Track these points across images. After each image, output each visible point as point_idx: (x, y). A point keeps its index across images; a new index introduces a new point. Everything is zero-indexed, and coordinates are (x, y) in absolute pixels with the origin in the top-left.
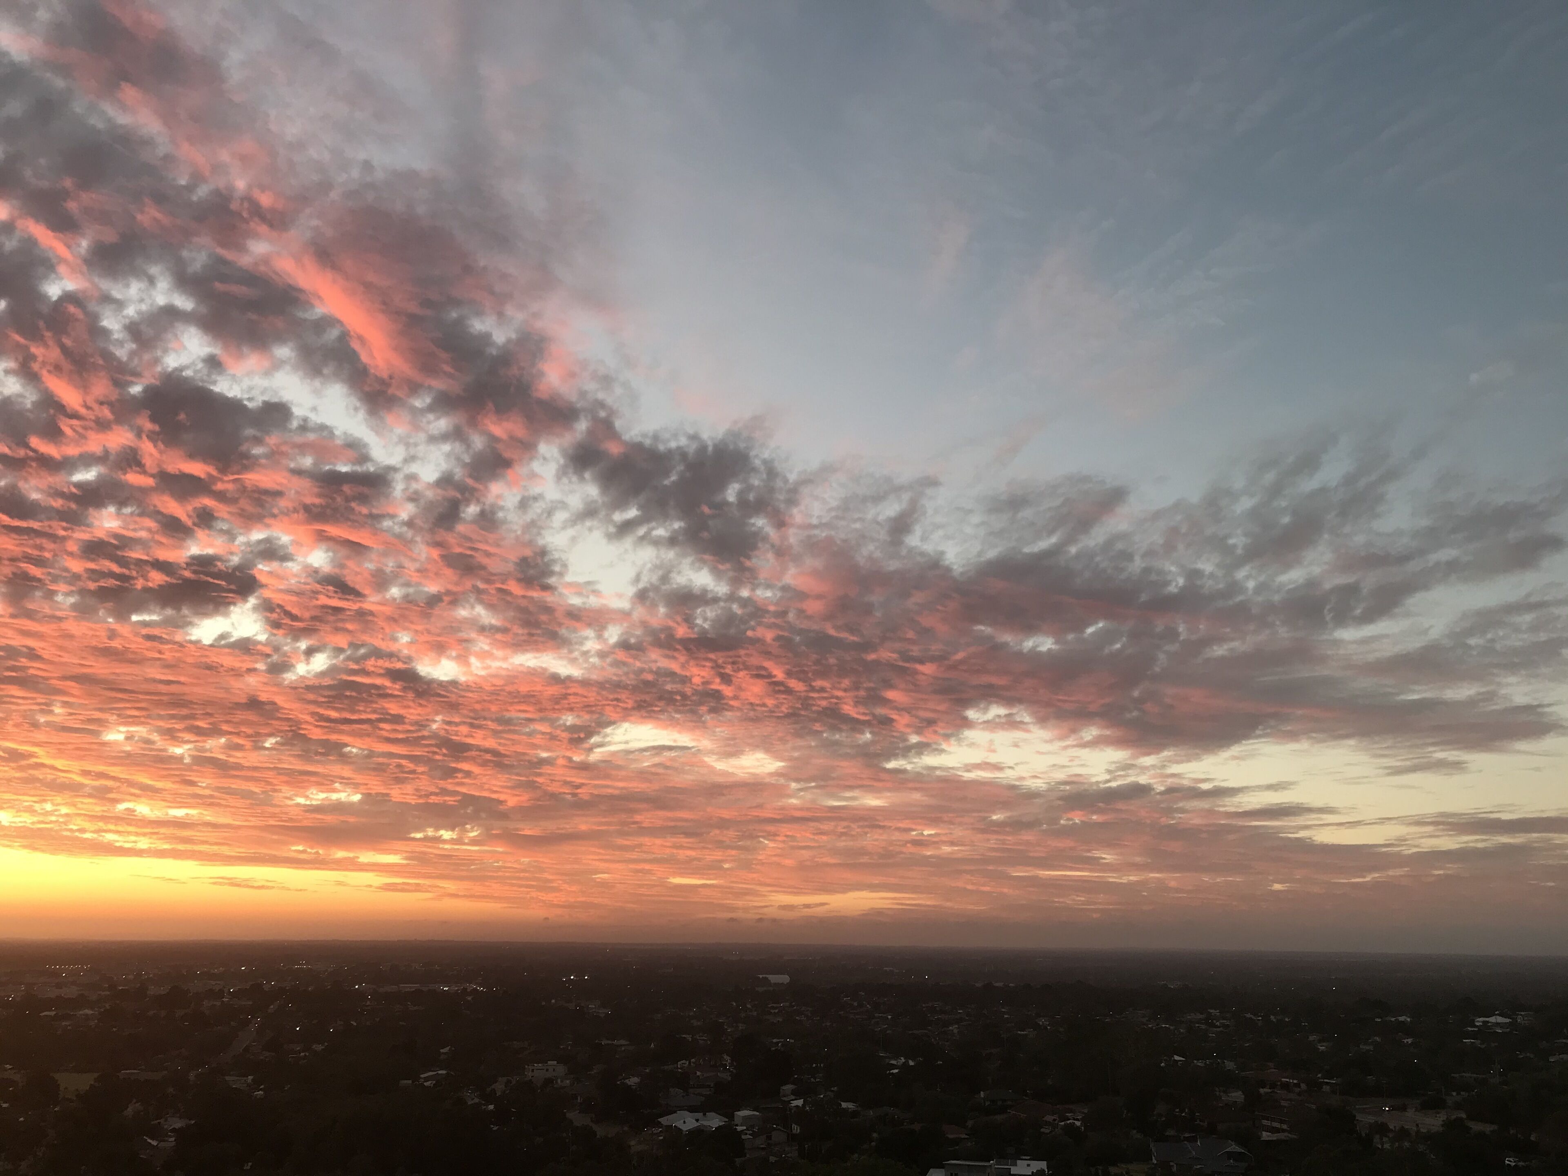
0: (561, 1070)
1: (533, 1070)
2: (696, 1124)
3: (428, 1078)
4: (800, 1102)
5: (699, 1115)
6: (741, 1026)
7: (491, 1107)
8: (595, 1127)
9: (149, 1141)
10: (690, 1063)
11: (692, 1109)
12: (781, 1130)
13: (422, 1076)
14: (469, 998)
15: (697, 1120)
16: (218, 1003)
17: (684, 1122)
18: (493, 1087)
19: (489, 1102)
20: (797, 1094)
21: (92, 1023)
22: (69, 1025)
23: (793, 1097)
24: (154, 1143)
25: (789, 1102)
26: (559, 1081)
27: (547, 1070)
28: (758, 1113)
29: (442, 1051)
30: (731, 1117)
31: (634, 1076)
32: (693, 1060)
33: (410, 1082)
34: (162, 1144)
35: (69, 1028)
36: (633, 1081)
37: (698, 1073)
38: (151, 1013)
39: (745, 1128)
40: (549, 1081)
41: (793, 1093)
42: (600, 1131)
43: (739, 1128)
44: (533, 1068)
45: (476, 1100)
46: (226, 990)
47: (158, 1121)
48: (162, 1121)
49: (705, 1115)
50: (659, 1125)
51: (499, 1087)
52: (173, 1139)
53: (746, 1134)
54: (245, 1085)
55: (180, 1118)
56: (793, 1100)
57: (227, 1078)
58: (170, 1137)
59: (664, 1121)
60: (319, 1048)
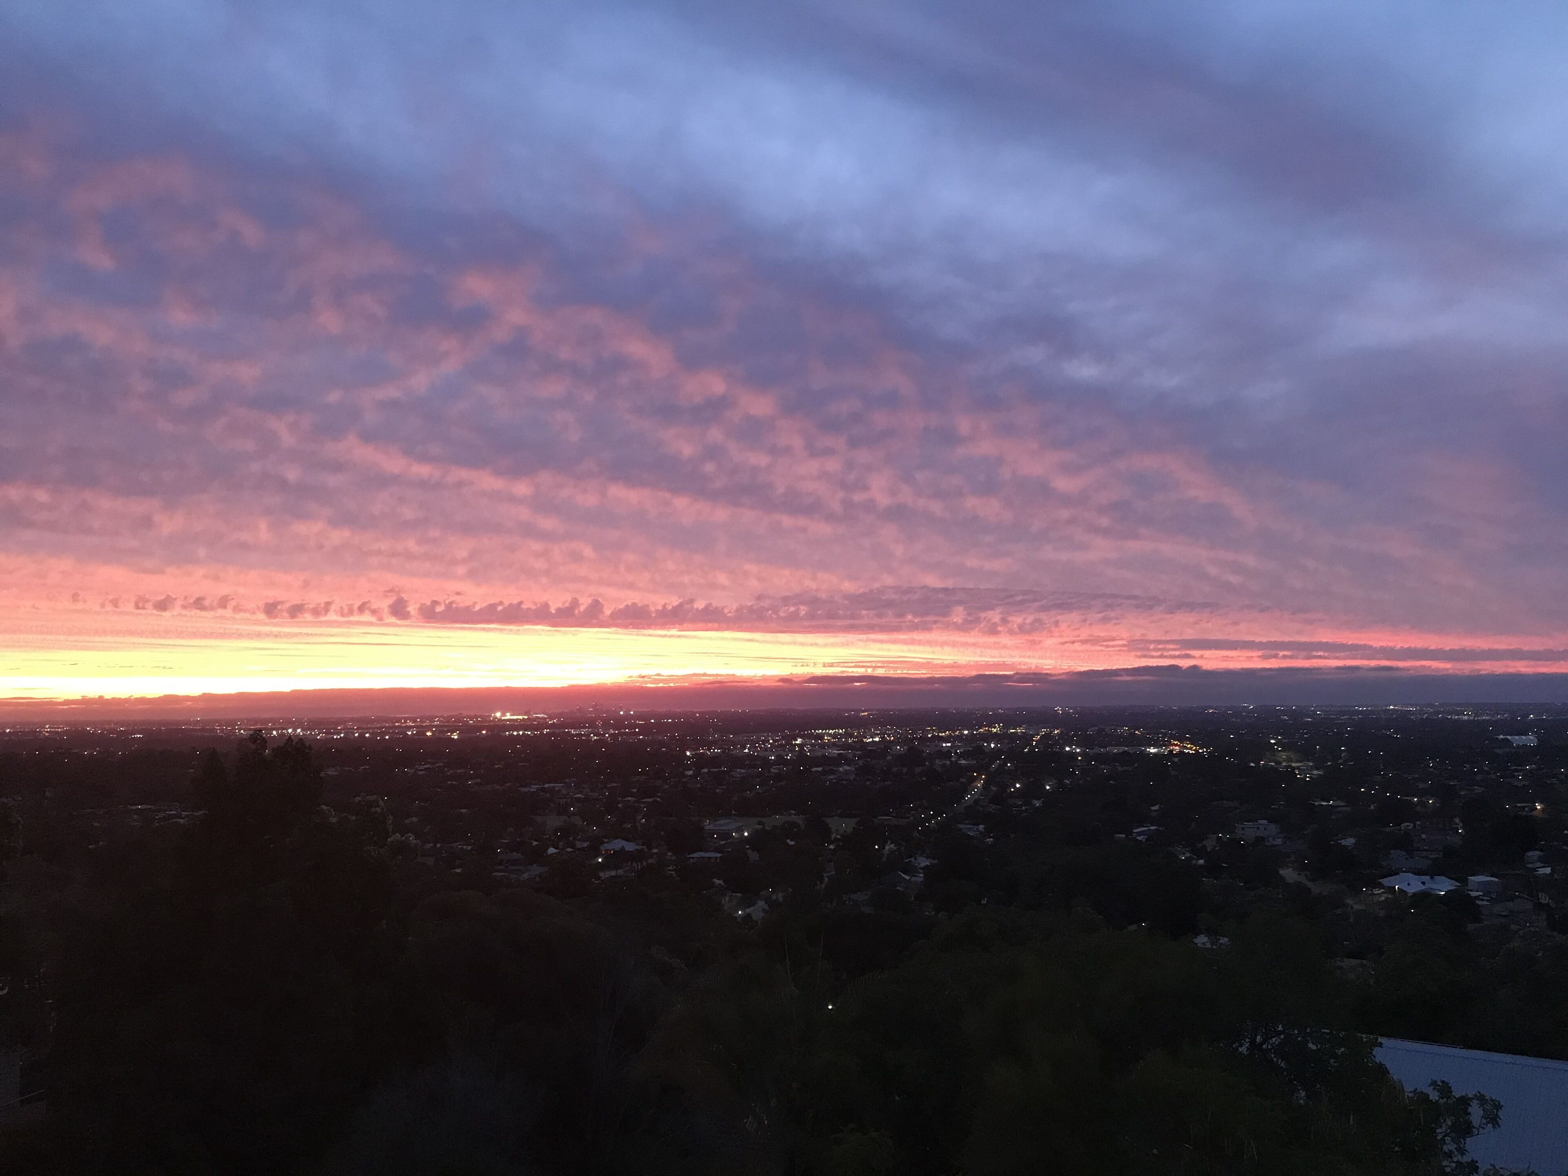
0: (1273, 829)
1: (1243, 829)
2: (1423, 887)
3: (1141, 833)
4: (1548, 870)
5: (1426, 878)
6: (1478, 790)
7: (1201, 862)
8: (1309, 884)
9: (903, 875)
10: (1415, 826)
11: (1418, 872)
12: (1525, 898)
13: (1135, 831)
14: (1176, 760)
15: (1423, 883)
16: (948, 763)
17: (1409, 884)
18: (1204, 842)
19: (1199, 858)
20: (1546, 862)
21: (852, 777)
22: (834, 779)
23: (1539, 864)
24: (907, 878)
25: (1535, 870)
26: (1270, 839)
27: (1258, 828)
28: (1496, 880)
29: (1153, 808)
30: (1464, 881)
31: (1351, 836)
32: (1418, 823)
33: (1124, 836)
34: (913, 879)
35: (834, 781)
36: (1349, 842)
37: (1424, 836)
38: (895, 769)
39: (1481, 893)
40: (1260, 840)
41: (1540, 859)
42: (1316, 889)
43: (1474, 894)
44: (1243, 826)
45: (1188, 855)
46: (953, 751)
47: (910, 859)
48: (912, 859)
49: (1432, 878)
50: (1381, 886)
51: (1210, 844)
52: (922, 875)
53: (1483, 900)
54: (978, 833)
55: (927, 858)
56: (1539, 868)
57: (960, 826)
58: (919, 873)
59: (1386, 881)
60: (1037, 803)
